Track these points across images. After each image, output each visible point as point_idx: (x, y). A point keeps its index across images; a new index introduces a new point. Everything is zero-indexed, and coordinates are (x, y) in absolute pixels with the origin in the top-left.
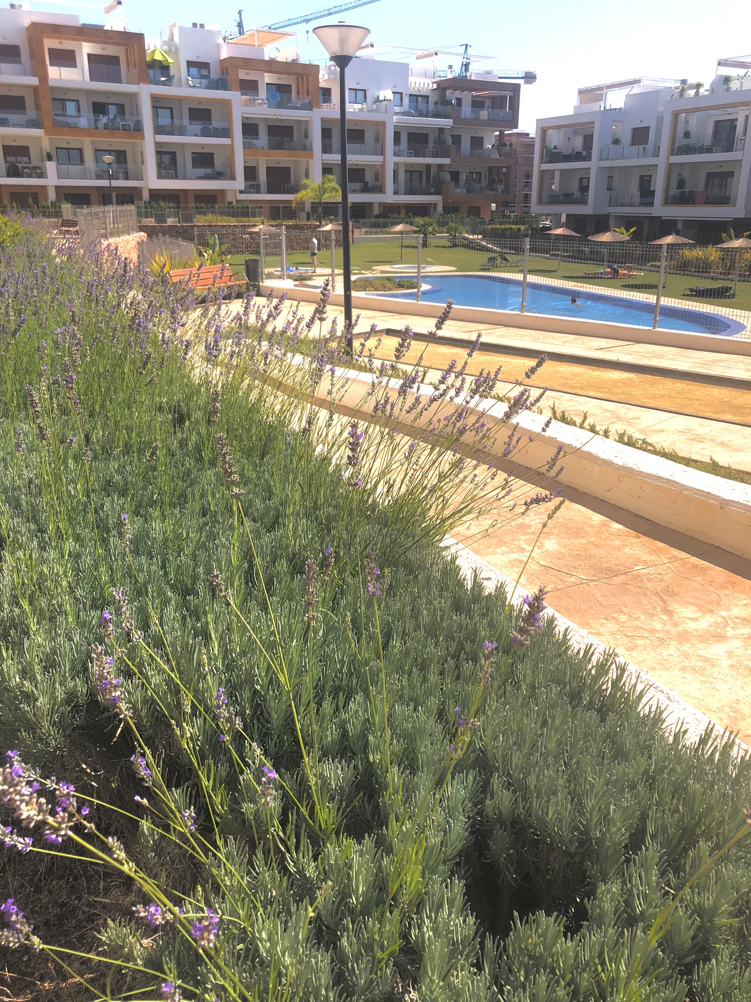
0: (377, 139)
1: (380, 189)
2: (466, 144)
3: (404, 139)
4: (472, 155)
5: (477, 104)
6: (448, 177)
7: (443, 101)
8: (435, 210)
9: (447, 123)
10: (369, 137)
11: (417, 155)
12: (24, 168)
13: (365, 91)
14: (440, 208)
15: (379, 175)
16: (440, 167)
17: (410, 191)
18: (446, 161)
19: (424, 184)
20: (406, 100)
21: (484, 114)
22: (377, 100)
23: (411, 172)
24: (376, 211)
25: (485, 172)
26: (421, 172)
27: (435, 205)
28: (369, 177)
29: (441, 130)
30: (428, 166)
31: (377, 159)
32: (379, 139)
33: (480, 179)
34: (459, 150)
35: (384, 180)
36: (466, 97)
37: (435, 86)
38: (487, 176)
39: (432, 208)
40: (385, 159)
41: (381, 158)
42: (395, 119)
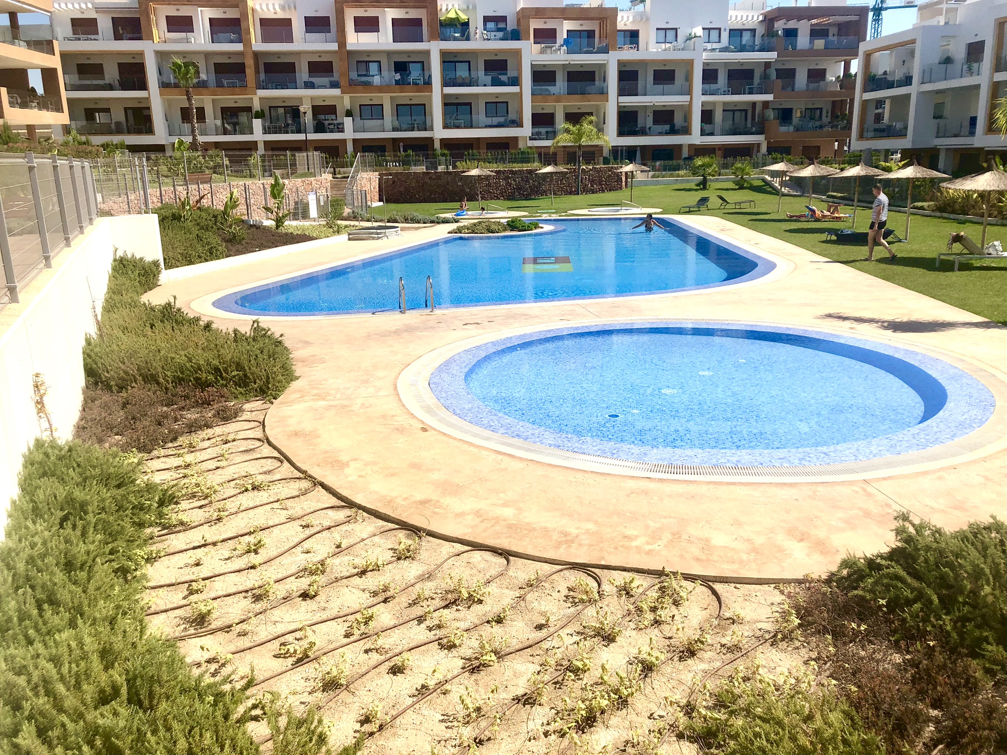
1: (686, 131)
2: (801, 79)
3: (720, 76)
4: (809, 89)
5: (815, 33)
7: (770, 32)
8: (758, 151)
10: (679, 76)
12: (329, 124)
13: (676, 30)
14: (764, 149)
15: (685, 115)
16: (766, 104)
18: (769, 97)
19: (749, 122)
20: (725, 36)
22: (689, 38)
23: (730, 110)
24: (685, 153)
25: (826, 108)
26: (746, 111)
27: (759, 145)
28: (678, 118)
29: (768, 65)
30: (754, 104)
31: (683, 99)
32: (688, 78)
33: (820, 115)
34: (790, 83)
35: (690, 121)
36: (804, 28)
37: (761, 18)
38: (830, 112)
39: (755, 148)
40: (691, 98)
41: (687, 98)
42: (705, 55)
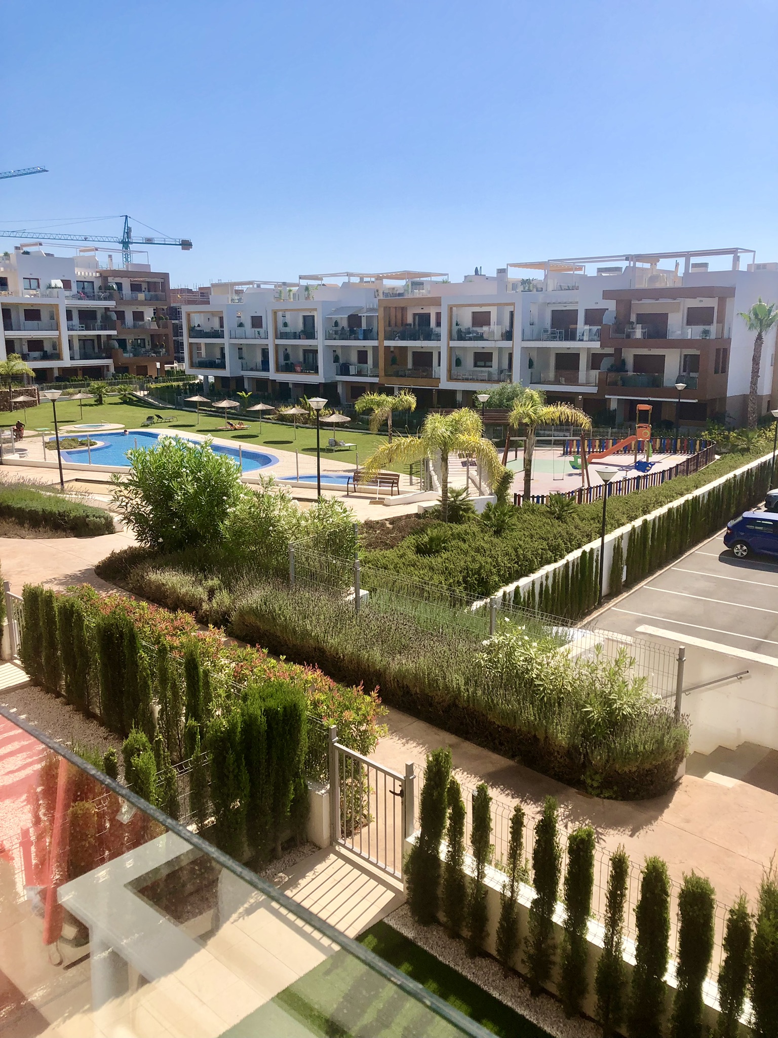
0: (52, 318)
1: (58, 357)
2: (129, 318)
3: (75, 316)
4: (135, 326)
5: (136, 288)
6: (116, 344)
7: (106, 287)
8: (108, 370)
9: (111, 304)
10: (44, 315)
11: (87, 329)
13: (38, 279)
14: (112, 370)
15: (56, 345)
16: (109, 336)
17: (84, 357)
18: (114, 333)
19: (96, 350)
20: (75, 286)
21: (141, 296)
22: (50, 287)
23: (83, 341)
24: (56, 374)
25: (148, 339)
26: (93, 340)
27: (108, 366)
28: (47, 347)
29: (107, 309)
30: (99, 336)
31: (53, 334)
32: (53, 316)
33: (144, 344)
34: (123, 322)
35: (60, 349)
36: (126, 284)
37: (98, 275)
38: (150, 342)
39: (105, 369)
40: (60, 333)
41: (57, 333)
42: (66, 302)
